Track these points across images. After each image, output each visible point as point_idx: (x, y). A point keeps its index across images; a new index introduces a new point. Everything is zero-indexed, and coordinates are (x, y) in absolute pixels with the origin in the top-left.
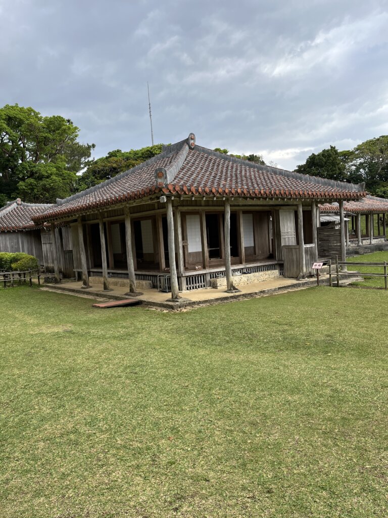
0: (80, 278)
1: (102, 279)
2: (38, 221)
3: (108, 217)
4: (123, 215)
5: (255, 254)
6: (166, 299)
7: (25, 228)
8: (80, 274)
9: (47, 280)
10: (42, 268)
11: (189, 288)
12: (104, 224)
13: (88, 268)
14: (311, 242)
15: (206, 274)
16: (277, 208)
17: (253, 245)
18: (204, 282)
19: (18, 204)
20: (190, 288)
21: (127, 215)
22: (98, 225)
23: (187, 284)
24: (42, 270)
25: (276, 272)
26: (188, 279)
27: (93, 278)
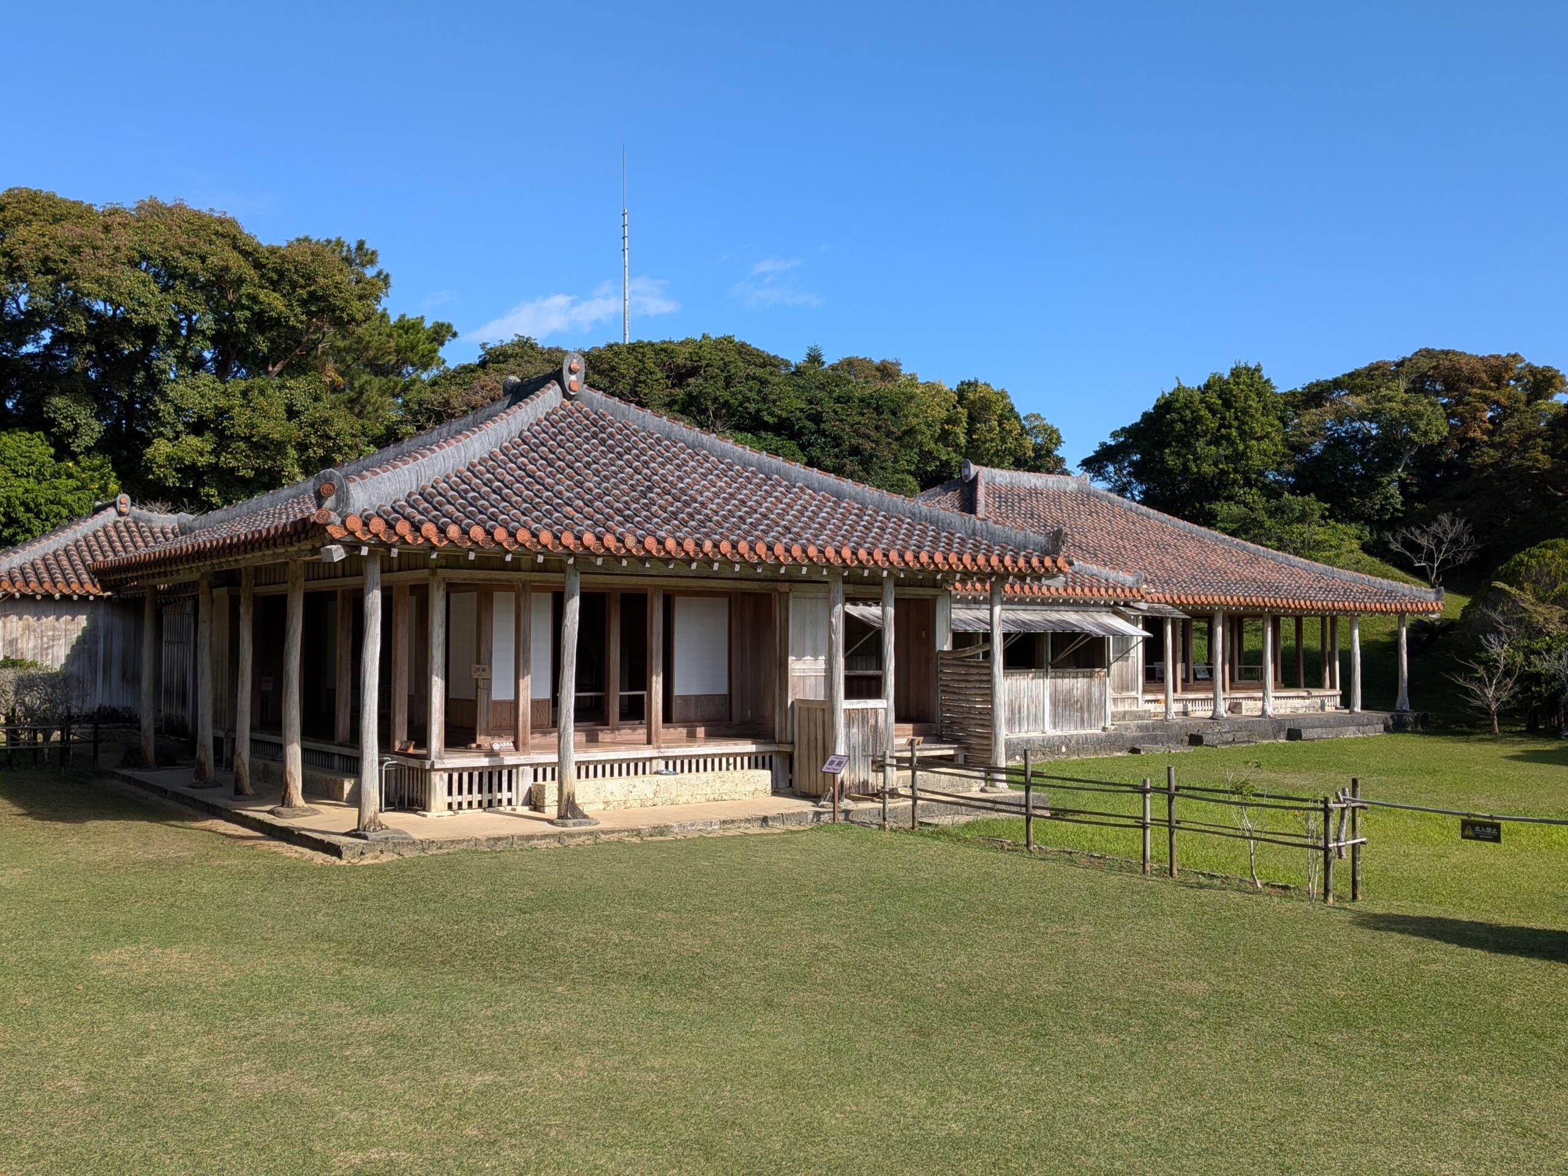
4: (285, 582)
5: (730, 720)
11: (455, 806)
15: (517, 766)
16: (784, 587)
17: (725, 692)
18: (510, 789)
19: (121, 514)
20: (460, 804)
21: (293, 585)
23: (450, 793)
25: (764, 777)
26: (455, 776)
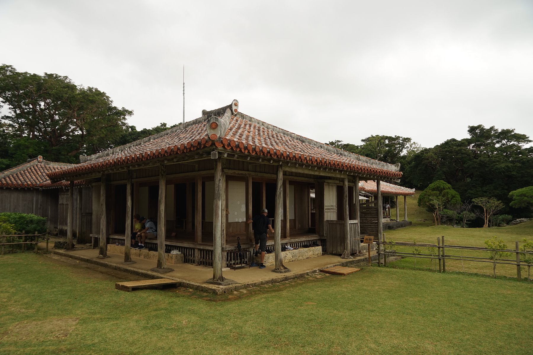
0: (96, 245)
1: (123, 248)
2: (55, 177)
3: (136, 178)
5: (295, 228)
6: (205, 281)
7: (42, 187)
8: (97, 240)
9: (58, 246)
10: (56, 231)
12: (132, 185)
13: (108, 234)
14: (355, 219)
16: (323, 180)
17: (293, 218)
19: (39, 162)
22: (125, 186)
23: (228, 261)
24: (55, 233)
25: (319, 249)
26: (230, 254)
27: (113, 245)
